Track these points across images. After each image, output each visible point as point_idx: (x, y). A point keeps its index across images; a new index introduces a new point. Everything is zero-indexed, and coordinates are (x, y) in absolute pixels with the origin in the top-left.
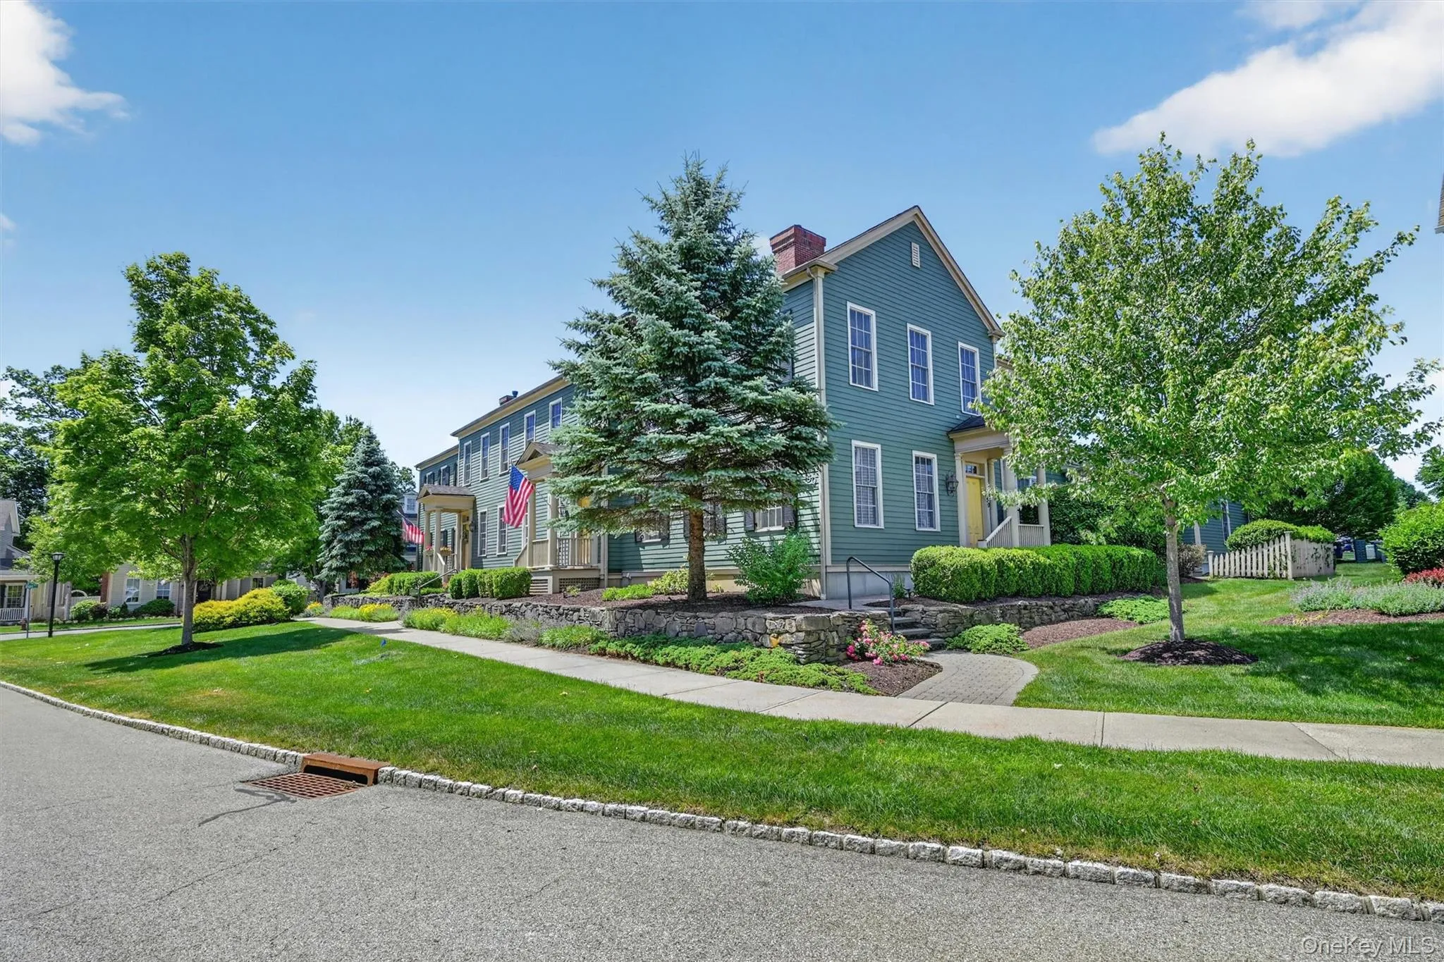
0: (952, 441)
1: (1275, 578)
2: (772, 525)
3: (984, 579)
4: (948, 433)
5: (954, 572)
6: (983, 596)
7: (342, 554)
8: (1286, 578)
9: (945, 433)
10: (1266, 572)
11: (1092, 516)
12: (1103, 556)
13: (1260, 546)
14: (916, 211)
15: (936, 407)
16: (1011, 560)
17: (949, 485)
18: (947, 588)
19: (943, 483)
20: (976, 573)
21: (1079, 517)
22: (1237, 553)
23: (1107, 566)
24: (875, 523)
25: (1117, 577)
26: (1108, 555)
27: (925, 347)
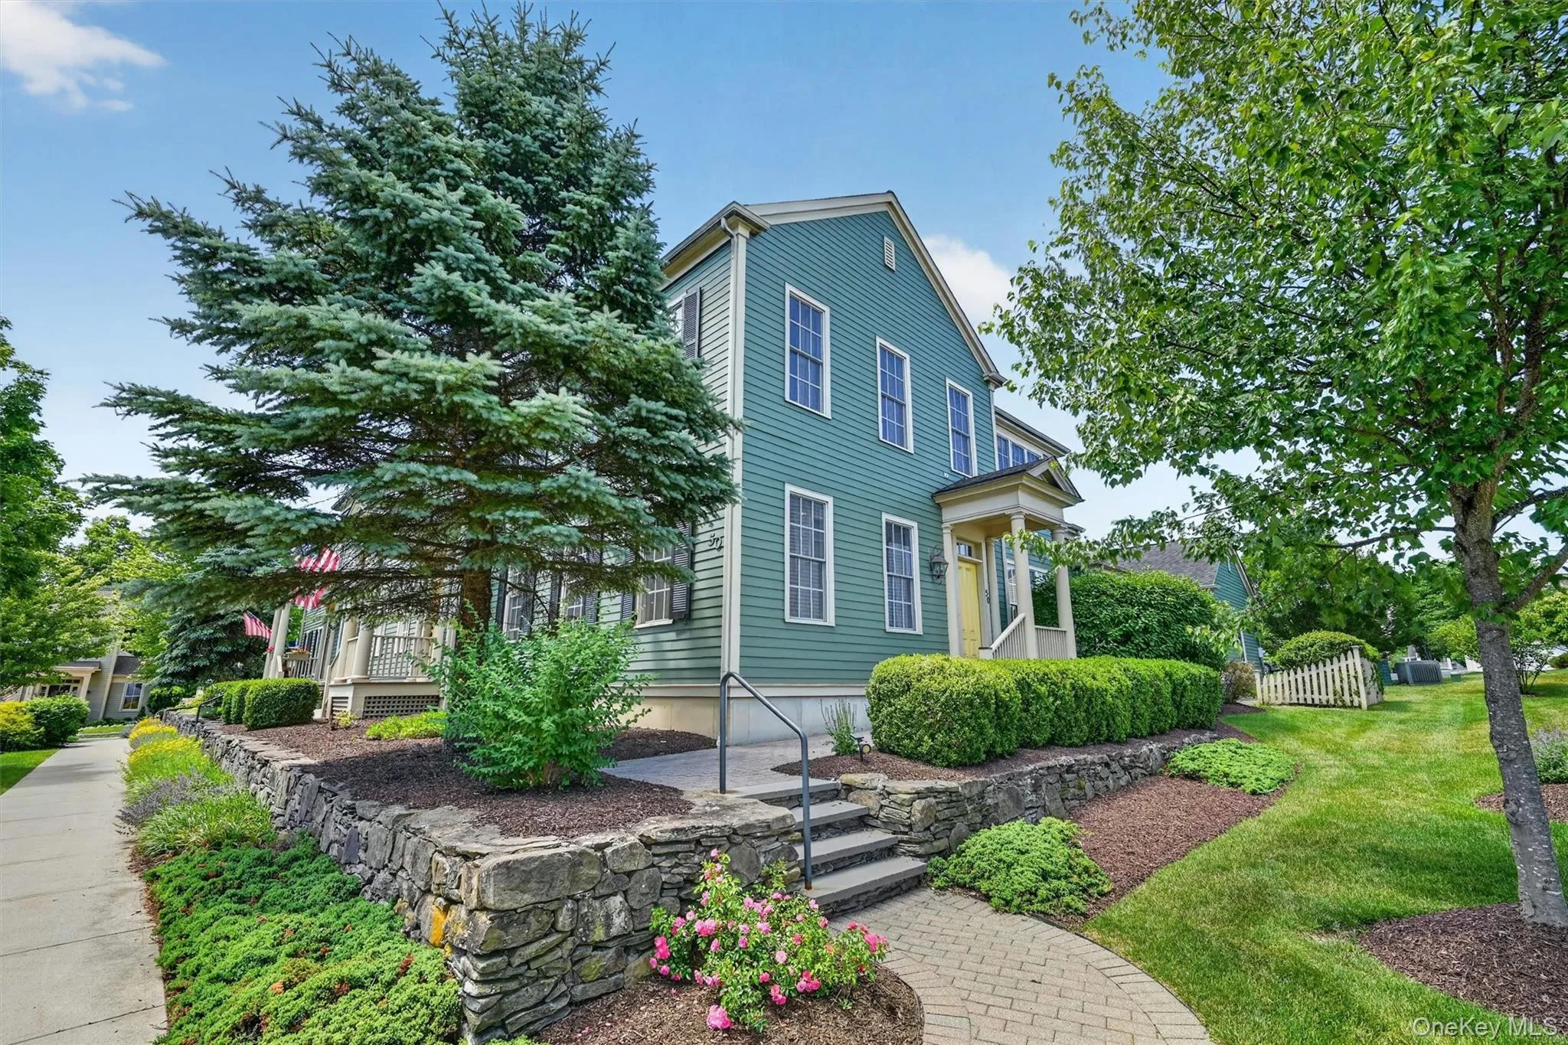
0: (939, 507)
1: (1344, 706)
2: (659, 617)
3: (1000, 718)
4: (933, 496)
5: (946, 704)
6: (999, 750)
7: (184, 656)
8: (1360, 707)
9: (928, 495)
10: (1331, 697)
11: (1131, 617)
12: (1162, 675)
13: (1321, 665)
14: (891, 199)
15: (915, 457)
16: (1042, 681)
17: (935, 569)
18: (932, 737)
19: (927, 564)
20: (988, 707)
21: (1113, 620)
22: (1292, 672)
23: (1166, 690)
24: (820, 617)
25: (1178, 708)
26: (1167, 674)
27: (901, 374)
